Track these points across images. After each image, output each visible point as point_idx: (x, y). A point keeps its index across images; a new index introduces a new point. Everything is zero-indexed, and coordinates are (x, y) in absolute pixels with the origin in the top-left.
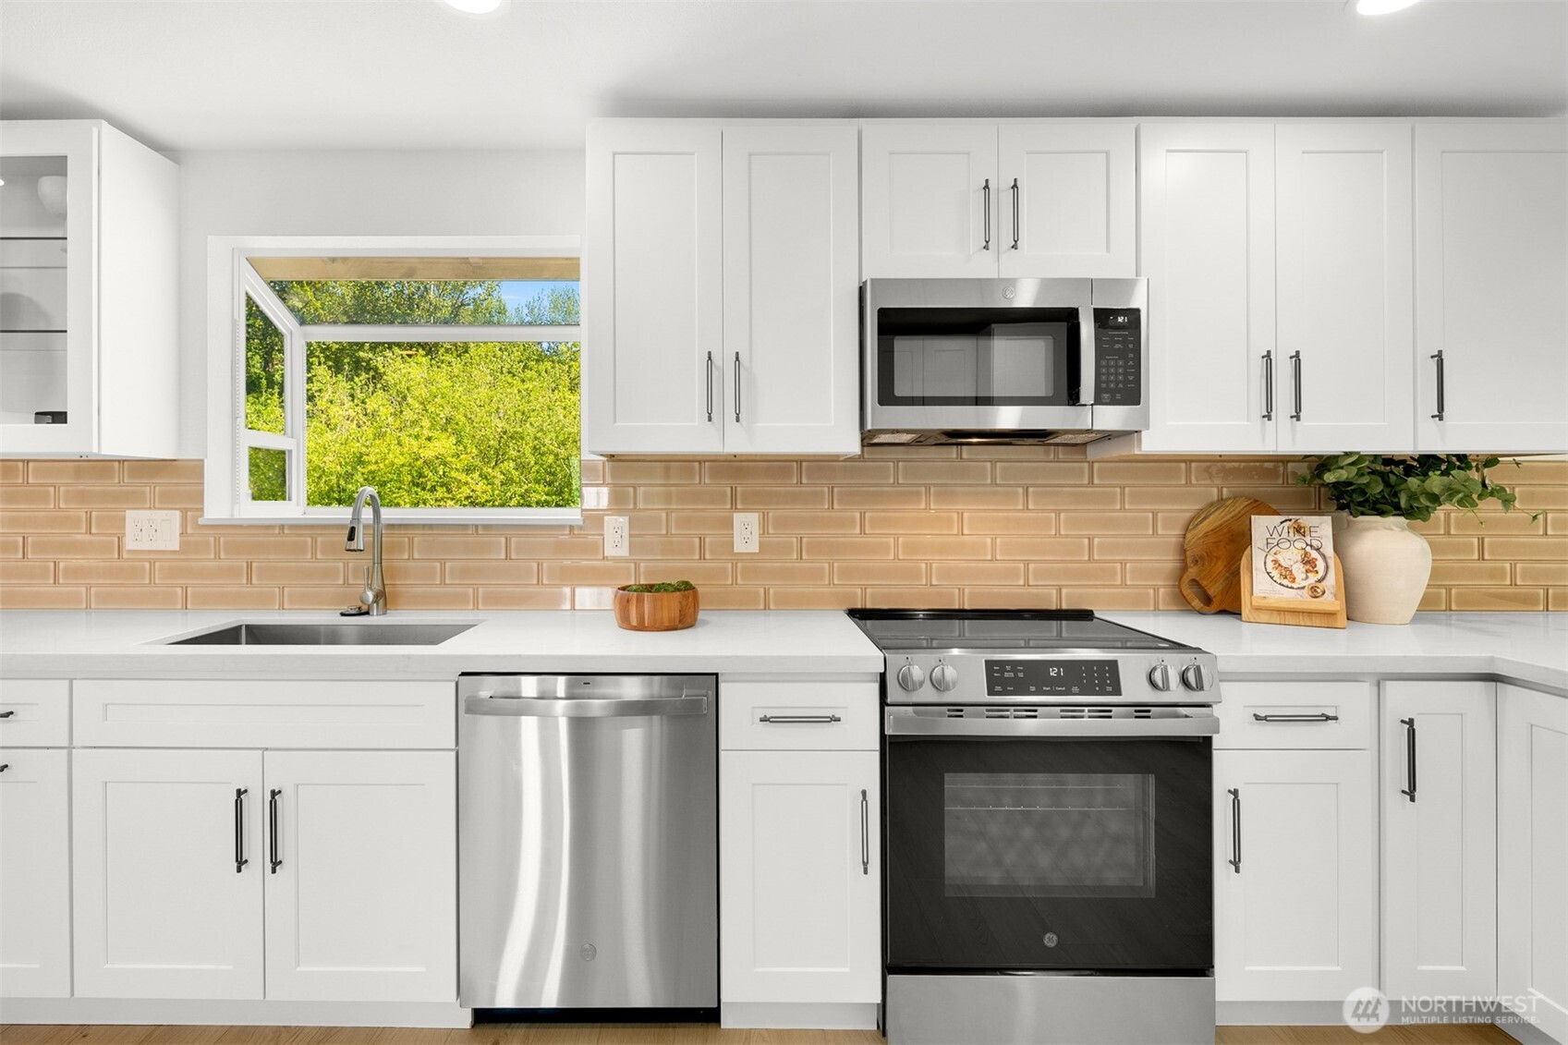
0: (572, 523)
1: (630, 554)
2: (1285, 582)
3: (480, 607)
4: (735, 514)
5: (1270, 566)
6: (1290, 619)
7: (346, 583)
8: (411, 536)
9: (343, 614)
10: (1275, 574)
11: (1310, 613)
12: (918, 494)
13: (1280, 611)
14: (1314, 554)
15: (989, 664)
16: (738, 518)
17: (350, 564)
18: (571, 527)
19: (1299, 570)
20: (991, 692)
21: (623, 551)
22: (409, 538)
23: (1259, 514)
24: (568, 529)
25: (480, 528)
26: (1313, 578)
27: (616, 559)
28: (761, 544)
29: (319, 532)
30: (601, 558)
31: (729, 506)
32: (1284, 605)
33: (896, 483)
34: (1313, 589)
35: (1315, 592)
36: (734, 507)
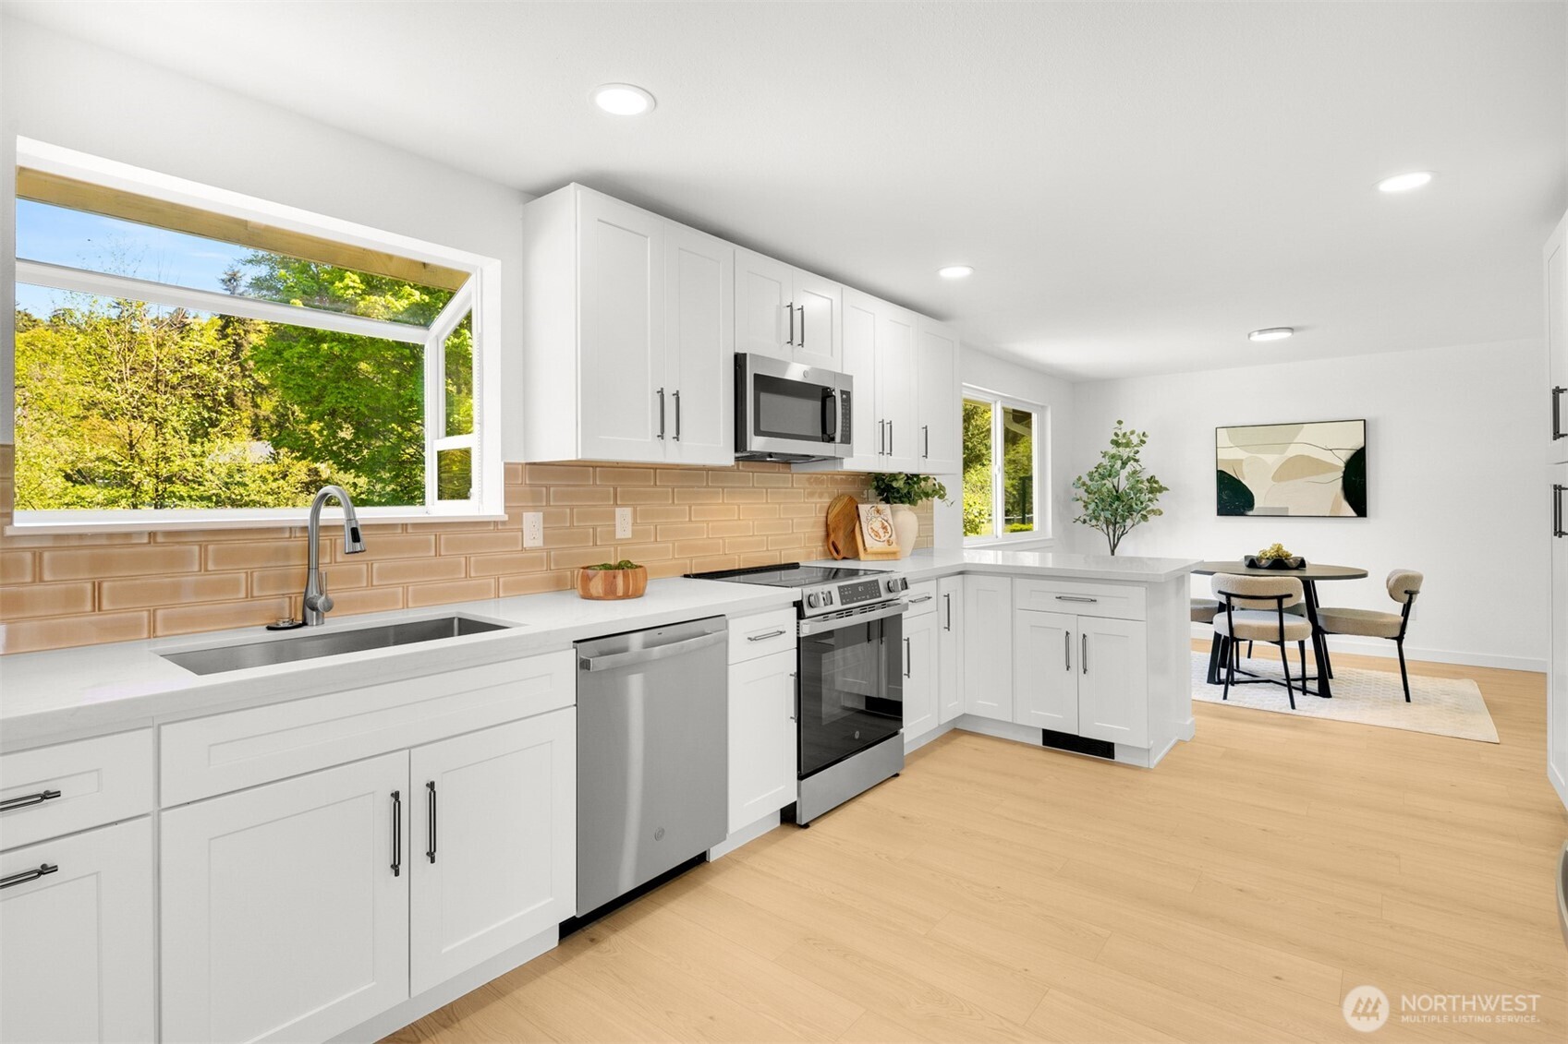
0: (497, 520)
1: (544, 543)
2: (877, 539)
3: (410, 605)
4: (617, 509)
5: (870, 530)
6: (885, 558)
7: (250, 595)
8: (333, 538)
9: (270, 628)
10: (872, 534)
11: (887, 554)
12: (718, 493)
13: (881, 554)
14: (886, 524)
15: (839, 588)
16: (618, 510)
17: (255, 574)
18: (496, 523)
19: (881, 532)
20: (843, 604)
21: (539, 542)
22: (331, 540)
23: (863, 503)
24: (492, 525)
25: (409, 527)
26: (888, 536)
27: (532, 550)
28: (633, 532)
29: (210, 538)
30: (520, 548)
31: (612, 503)
32: (880, 550)
33: (707, 486)
34: (888, 541)
35: (889, 543)
36: (616, 504)
